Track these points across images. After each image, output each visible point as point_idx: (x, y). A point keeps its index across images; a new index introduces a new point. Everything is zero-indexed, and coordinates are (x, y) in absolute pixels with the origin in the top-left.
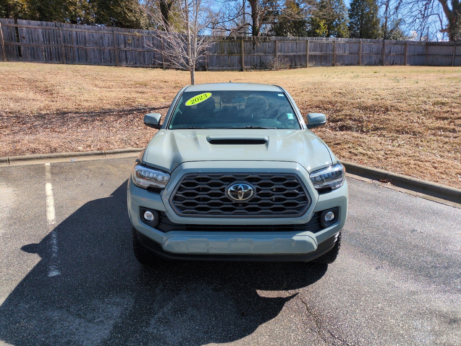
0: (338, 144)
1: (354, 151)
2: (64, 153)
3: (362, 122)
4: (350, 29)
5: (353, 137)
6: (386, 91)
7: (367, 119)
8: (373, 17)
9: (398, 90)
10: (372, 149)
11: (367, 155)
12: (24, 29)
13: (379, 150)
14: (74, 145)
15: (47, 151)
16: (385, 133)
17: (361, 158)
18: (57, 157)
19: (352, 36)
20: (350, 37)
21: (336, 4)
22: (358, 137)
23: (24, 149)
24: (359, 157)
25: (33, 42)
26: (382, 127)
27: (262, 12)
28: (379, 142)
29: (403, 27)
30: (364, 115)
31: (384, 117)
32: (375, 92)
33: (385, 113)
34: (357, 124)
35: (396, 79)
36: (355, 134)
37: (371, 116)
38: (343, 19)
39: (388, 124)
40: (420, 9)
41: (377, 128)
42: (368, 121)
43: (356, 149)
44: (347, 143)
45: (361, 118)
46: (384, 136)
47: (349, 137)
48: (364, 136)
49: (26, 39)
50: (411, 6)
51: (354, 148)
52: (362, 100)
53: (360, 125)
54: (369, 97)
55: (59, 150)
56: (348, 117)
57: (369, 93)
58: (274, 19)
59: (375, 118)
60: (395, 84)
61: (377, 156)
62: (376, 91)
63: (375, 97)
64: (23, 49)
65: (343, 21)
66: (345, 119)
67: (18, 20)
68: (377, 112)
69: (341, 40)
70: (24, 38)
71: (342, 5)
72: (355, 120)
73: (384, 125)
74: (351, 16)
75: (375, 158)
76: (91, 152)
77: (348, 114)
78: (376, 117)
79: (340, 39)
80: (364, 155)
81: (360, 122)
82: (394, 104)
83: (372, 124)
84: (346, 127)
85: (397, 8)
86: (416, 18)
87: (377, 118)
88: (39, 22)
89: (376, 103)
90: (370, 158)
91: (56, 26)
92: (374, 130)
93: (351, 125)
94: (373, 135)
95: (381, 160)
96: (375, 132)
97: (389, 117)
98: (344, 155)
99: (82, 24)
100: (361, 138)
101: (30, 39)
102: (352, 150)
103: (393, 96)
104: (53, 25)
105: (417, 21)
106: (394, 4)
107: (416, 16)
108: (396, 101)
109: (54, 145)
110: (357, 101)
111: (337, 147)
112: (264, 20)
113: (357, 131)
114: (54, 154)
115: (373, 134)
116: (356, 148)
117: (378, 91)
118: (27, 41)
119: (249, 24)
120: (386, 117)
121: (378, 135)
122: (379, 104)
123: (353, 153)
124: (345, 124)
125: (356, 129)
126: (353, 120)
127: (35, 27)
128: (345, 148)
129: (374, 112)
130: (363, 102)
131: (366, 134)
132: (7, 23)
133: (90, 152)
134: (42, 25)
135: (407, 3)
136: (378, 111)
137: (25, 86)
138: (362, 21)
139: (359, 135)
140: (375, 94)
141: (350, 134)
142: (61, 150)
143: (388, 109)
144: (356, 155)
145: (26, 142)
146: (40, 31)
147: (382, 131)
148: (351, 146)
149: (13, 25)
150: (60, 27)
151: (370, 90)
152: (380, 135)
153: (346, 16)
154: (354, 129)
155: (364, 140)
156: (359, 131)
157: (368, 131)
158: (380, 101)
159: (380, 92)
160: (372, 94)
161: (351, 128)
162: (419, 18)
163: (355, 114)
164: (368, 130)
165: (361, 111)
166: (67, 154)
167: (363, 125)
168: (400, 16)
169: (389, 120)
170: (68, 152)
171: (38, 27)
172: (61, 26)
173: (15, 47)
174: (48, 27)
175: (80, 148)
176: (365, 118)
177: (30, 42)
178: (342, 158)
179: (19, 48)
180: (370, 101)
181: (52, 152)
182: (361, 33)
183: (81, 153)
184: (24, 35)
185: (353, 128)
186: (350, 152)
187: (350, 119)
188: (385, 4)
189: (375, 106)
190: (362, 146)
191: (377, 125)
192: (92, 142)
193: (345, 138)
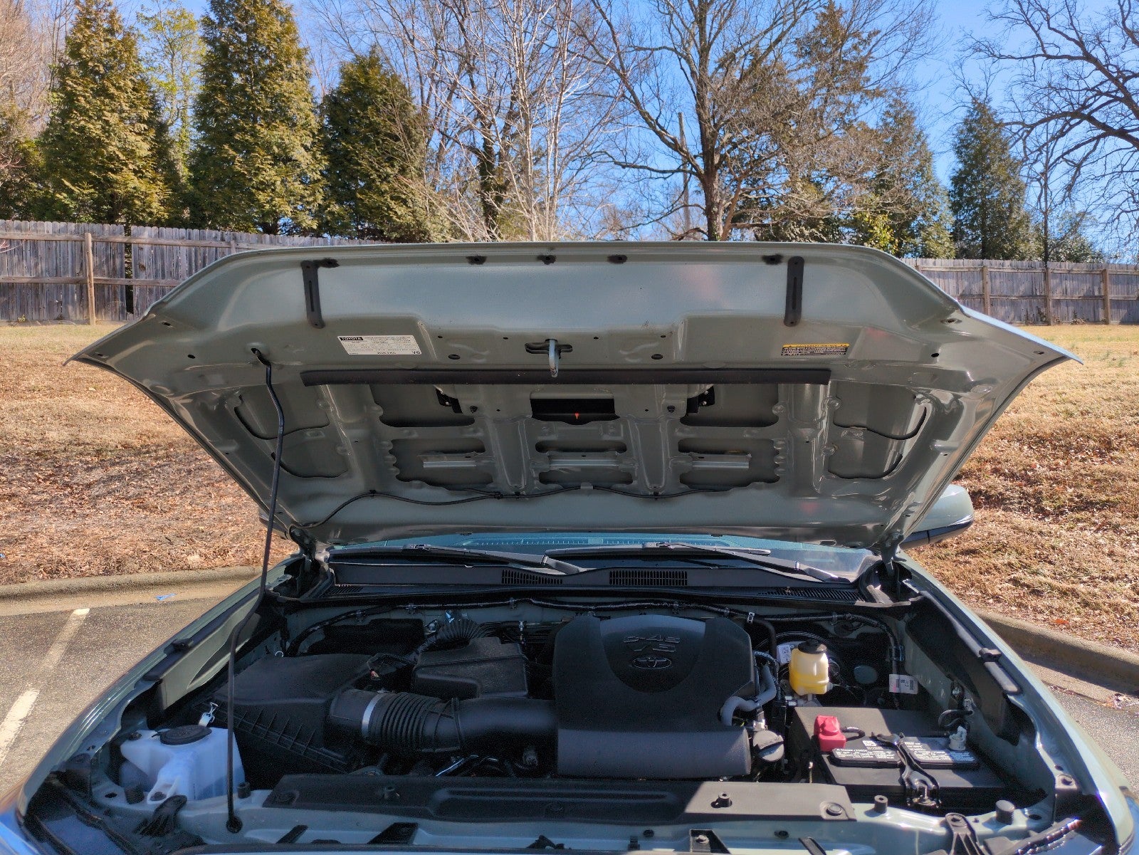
0: (972, 552)
1: (1029, 579)
2: (143, 576)
3: (1035, 482)
4: (956, 236)
5: (1015, 528)
6: (1089, 390)
7: (1050, 474)
8: (1010, 209)
9: (1126, 387)
10: (1086, 572)
11: (1077, 596)
12: (146, 248)
13: (1112, 580)
14: (179, 548)
15: (94, 571)
16: (1116, 518)
17: (1057, 604)
18: (120, 588)
19: (962, 254)
20: (957, 257)
21: (916, 179)
22: (1031, 530)
23: (29, 562)
24: (1048, 602)
25: (163, 276)
26: (1104, 498)
27: (732, 200)
28: (1107, 551)
29: (1090, 234)
30: (1037, 459)
31: (1102, 467)
32: (1060, 394)
33: (1102, 455)
34: (1020, 486)
35: (1111, 356)
36: (1020, 520)
37: (1061, 463)
38: (935, 214)
39: (1119, 490)
40: (1129, 190)
41: (1087, 503)
42: (1056, 480)
43: (1033, 573)
44: (1001, 548)
45: (1030, 471)
46: (1116, 528)
47: (1001, 529)
48: (1047, 525)
49: (148, 271)
50: (1103, 182)
51: (1026, 566)
52: (1024, 415)
53: (1030, 490)
54: (1044, 408)
55: (130, 565)
56: (988, 467)
57: (1041, 397)
58: (761, 215)
59: (1074, 469)
60: (1114, 371)
61: (1112, 600)
62: (1060, 391)
63: (1061, 407)
64: (137, 293)
65: (935, 218)
66: (979, 470)
67: (133, 228)
68: (1076, 453)
69: (934, 264)
70: (143, 268)
71: (931, 182)
72: (1012, 476)
73: (1109, 493)
74: (956, 207)
75: (1106, 608)
76: (222, 569)
77: (987, 456)
78: (1077, 468)
79: (931, 261)
80: (1065, 594)
81: (1030, 482)
82: (1125, 429)
83: (1070, 490)
84: (988, 497)
85: (1069, 188)
86: (1119, 211)
87: (1083, 472)
88: (183, 231)
89: (1068, 424)
90: (1086, 604)
91: (223, 240)
92: (1079, 509)
93: (1001, 489)
94: (1080, 525)
95: (1129, 614)
96: (1083, 515)
97: (1120, 468)
98: (997, 591)
99: (290, 233)
100: (1041, 533)
101: (157, 271)
102: (1018, 574)
103: (1117, 405)
104: (216, 237)
105: (1124, 217)
106: (1062, 178)
107: (1119, 206)
108: (1130, 419)
109: (119, 550)
110: (1008, 419)
111: (969, 563)
112: (737, 220)
113: (1024, 510)
114: (114, 579)
115: (1078, 520)
116: (1034, 568)
117: (1067, 390)
118: (149, 275)
119: (698, 230)
120: (1107, 466)
121: (1095, 524)
122: (1077, 426)
123: (1028, 586)
124: (983, 488)
125: (1020, 503)
126: (1004, 474)
127: (171, 242)
128: (995, 567)
129: (1067, 452)
130: (1028, 421)
131: (1056, 521)
132: (106, 235)
133: (219, 571)
134: (190, 239)
135: (1092, 177)
136: (1079, 449)
137: (109, 384)
138: (984, 219)
139: (1035, 524)
140: (1058, 398)
141: (1002, 518)
142: (137, 566)
143: (1109, 443)
144: (1037, 593)
145: (44, 541)
146: (184, 250)
147: (1107, 512)
148: (1013, 559)
149: (121, 238)
150: (232, 242)
151: (1042, 388)
152: (1103, 524)
153: (943, 207)
154: (1011, 504)
155: (1053, 541)
156: (1031, 510)
157: (1059, 512)
158: (1079, 419)
159: (1073, 394)
160: (1050, 399)
161: (1004, 499)
162: (1127, 212)
163: (1009, 457)
164: (1059, 507)
165: (1025, 447)
166: (153, 576)
167: (1041, 493)
168: (1079, 208)
169: (1120, 476)
170: (156, 570)
171: (178, 242)
172: (235, 239)
173: (118, 291)
174: (204, 243)
175: (194, 559)
176: (1041, 470)
177: (156, 276)
178: (991, 601)
179: (129, 291)
180: (1047, 418)
181: (107, 572)
182: (983, 246)
183: (192, 574)
184: (144, 262)
185: (1009, 499)
186: (1015, 582)
187: (996, 471)
188: (1039, 180)
189: (1068, 435)
190: (1050, 563)
191: (1086, 492)
192: (237, 538)
193: (991, 534)
